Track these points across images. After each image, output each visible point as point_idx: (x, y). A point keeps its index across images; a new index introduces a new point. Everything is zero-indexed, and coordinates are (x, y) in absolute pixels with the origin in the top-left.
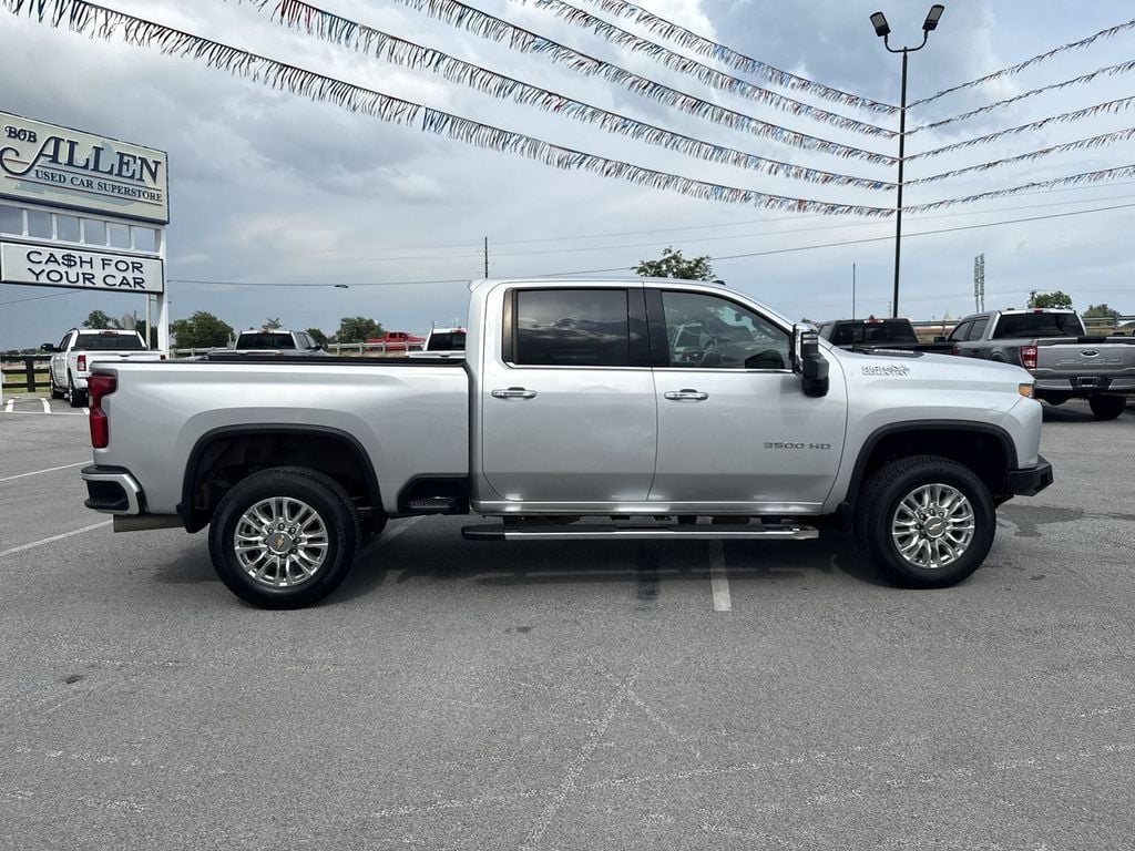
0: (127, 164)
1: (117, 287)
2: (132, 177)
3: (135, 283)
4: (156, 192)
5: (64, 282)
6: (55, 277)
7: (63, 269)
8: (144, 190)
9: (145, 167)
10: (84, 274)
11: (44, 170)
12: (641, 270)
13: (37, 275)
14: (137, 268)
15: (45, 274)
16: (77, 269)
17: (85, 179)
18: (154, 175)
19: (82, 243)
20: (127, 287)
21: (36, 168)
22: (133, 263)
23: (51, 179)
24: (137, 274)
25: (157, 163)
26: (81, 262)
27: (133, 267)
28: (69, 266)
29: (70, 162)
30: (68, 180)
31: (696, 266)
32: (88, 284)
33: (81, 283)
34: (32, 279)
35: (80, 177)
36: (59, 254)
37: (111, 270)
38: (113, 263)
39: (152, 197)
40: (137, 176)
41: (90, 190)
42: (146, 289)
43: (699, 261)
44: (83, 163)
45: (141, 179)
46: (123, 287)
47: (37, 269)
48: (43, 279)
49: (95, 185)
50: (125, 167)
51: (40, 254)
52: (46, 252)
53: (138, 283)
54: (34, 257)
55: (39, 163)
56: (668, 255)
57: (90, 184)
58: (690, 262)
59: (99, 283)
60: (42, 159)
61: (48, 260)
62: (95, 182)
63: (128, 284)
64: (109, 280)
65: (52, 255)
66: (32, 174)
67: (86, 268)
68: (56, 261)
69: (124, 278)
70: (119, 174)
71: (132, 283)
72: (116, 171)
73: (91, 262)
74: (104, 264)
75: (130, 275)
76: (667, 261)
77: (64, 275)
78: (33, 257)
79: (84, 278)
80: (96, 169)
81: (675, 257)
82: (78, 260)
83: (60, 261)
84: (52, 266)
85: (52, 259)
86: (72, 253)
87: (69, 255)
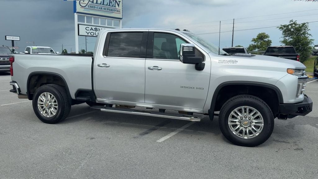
0: (111, 2)
2: (113, 6)
5: (95, 35)
6: (92, 34)
7: (94, 32)
8: (116, 9)
9: (116, 3)
11: (90, 5)
12: (281, 28)
13: (88, 33)
15: (90, 33)
16: (98, 32)
17: (100, 7)
19: (100, 25)
21: (88, 5)
23: (92, 7)
25: (119, 2)
28: (96, 31)
29: (97, 3)
30: (96, 7)
31: (302, 26)
34: (87, 34)
35: (99, 7)
36: (93, 28)
39: (118, 11)
40: (114, 6)
41: (102, 10)
43: (304, 24)
44: (100, 3)
45: (115, 6)
47: (88, 32)
48: (89, 34)
49: (103, 9)
50: (111, 3)
52: (90, 27)
55: (89, 3)
56: (292, 23)
57: (101, 8)
58: (300, 25)
60: (90, 2)
61: (91, 30)
62: (103, 8)
65: (92, 28)
66: (87, 6)
68: (93, 30)
70: (109, 5)
72: (108, 5)
76: (291, 25)
77: (95, 33)
78: (87, 29)
80: (103, 4)
81: (294, 23)
82: (98, 29)
83: (94, 30)
84: (92, 31)
85: (92, 29)
86: (97, 27)
87: (96, 28)
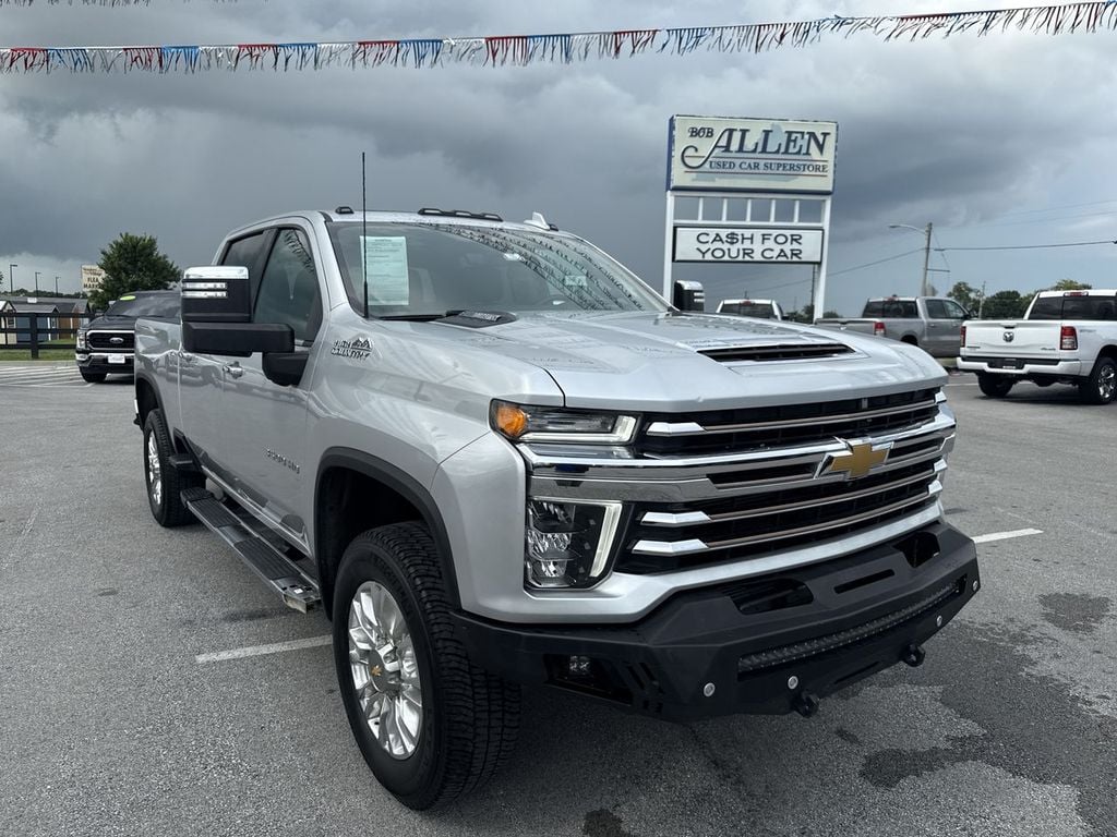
0: (795, 141)
1: (774, 259)
2: (799, 153)
3: (793, 254)
4: (821, 164)
5: (726, 258)
6: (718, 254)
7: (726, 246)
8: (808, 163)
10: (744, 250)
11: (718, 160)
13: (704, 254)
14: (796, 240)
15: (710, 251)
16: (739, 245)
17: (752, 161)
18: (821, 147)
19: (748, 222)
20: (784, 259)
21: (710, 159)
22: (792, 236)
23: (722, 167)
24: (795, 246)
25: (826, 135)
26: (743, 239)
27: (792, 240)
28: (732, 243)
29: (741, 149)
30: (737, 165)
32: (747, 258)
33: (740, 258)
34: (700, 257)
35: (748, 161)
36: (724, 233)
37: (770, 244)
38: (772, 238)
39: (817, 168)
40: (804, 151)
41: (757, 171)
42: (803, 260)
44: (752, 147)
45: (808, 153)
46: (780, 259)
47: (704, 248)
48: (708, 257)
49: (762, 166)
50: (792, 144)
51: (707, 235)
52: (713, 233)
53: (796, 255)
54: (703, 238)
55: (713, 155)
57: (757, 166)
59: (757, 257)
60: (717, 150)
61: (715, 240)
62: (762, 163)
63: (785, 255)
64: (767, 254)
65: (717, 235)
66: (707, 165)
67: (747, 244)
68: (721, 240)
69: (782, 251)
70: (786, 152)
71: (789, 255)
72: (783, 150)
73: (752, 238)
74: (764, 239)
75: (787, 248)
77: (727, 252)
78: (701, 238)
79: (745, 254)
80: (764, 151)
82: (740, 237)
83: (724, 239)
84: (718, 245)
85: (718, 238)
86: (736, 231)
87: (733, 234)
